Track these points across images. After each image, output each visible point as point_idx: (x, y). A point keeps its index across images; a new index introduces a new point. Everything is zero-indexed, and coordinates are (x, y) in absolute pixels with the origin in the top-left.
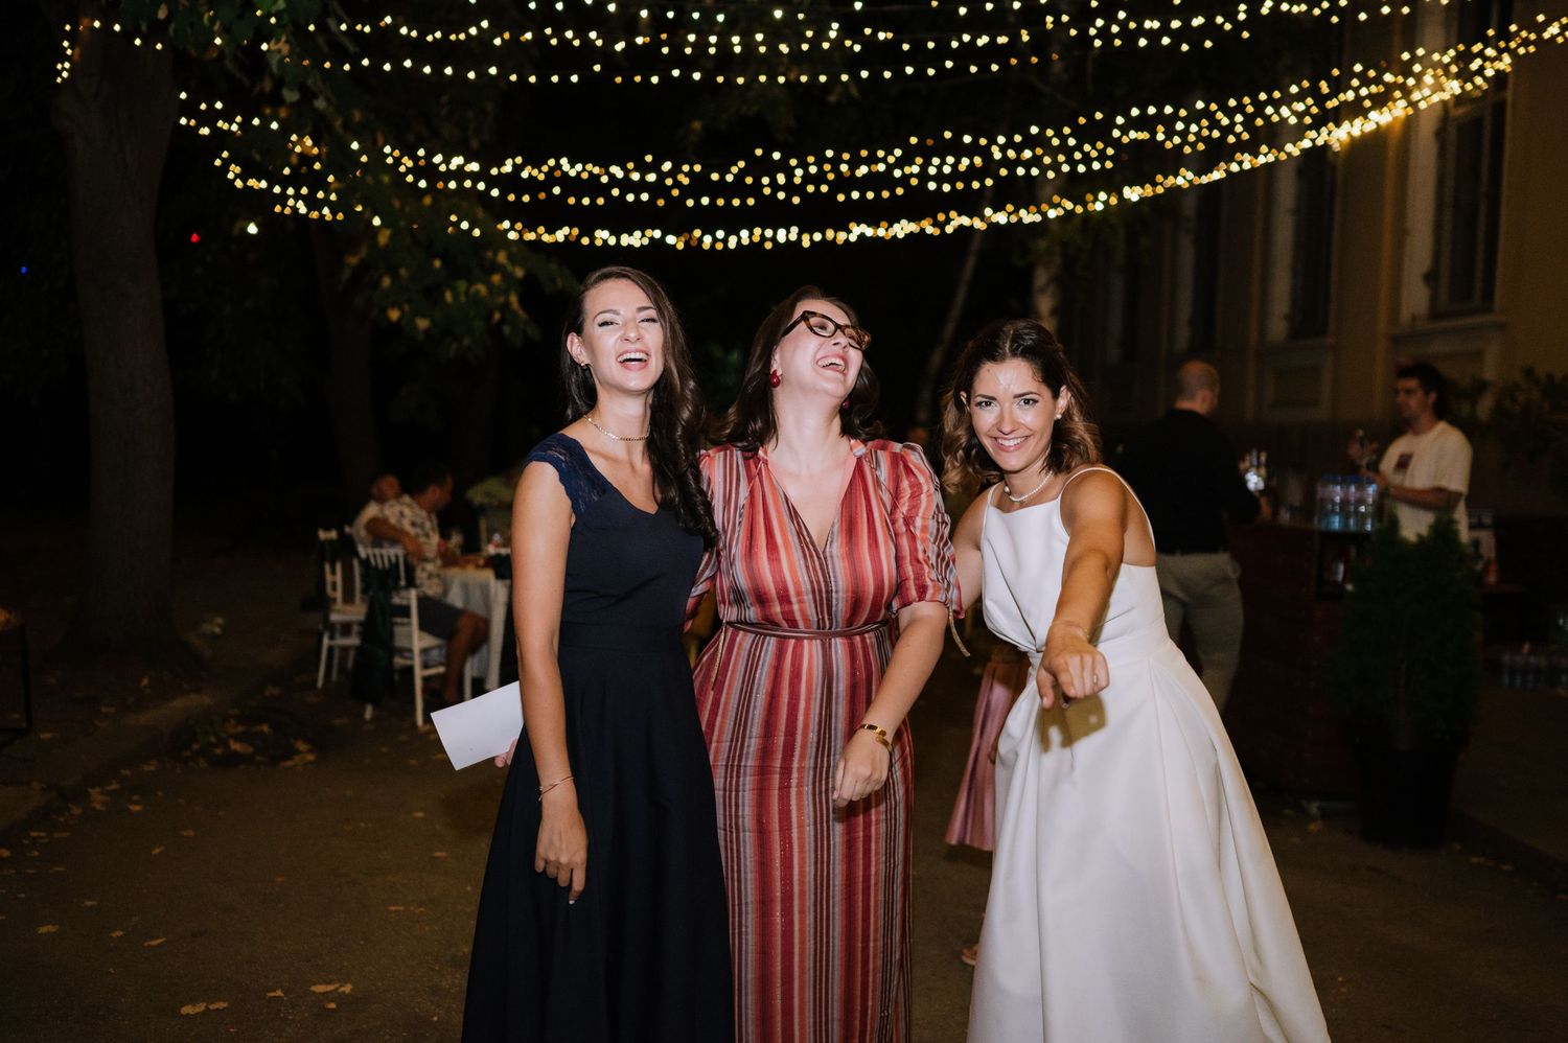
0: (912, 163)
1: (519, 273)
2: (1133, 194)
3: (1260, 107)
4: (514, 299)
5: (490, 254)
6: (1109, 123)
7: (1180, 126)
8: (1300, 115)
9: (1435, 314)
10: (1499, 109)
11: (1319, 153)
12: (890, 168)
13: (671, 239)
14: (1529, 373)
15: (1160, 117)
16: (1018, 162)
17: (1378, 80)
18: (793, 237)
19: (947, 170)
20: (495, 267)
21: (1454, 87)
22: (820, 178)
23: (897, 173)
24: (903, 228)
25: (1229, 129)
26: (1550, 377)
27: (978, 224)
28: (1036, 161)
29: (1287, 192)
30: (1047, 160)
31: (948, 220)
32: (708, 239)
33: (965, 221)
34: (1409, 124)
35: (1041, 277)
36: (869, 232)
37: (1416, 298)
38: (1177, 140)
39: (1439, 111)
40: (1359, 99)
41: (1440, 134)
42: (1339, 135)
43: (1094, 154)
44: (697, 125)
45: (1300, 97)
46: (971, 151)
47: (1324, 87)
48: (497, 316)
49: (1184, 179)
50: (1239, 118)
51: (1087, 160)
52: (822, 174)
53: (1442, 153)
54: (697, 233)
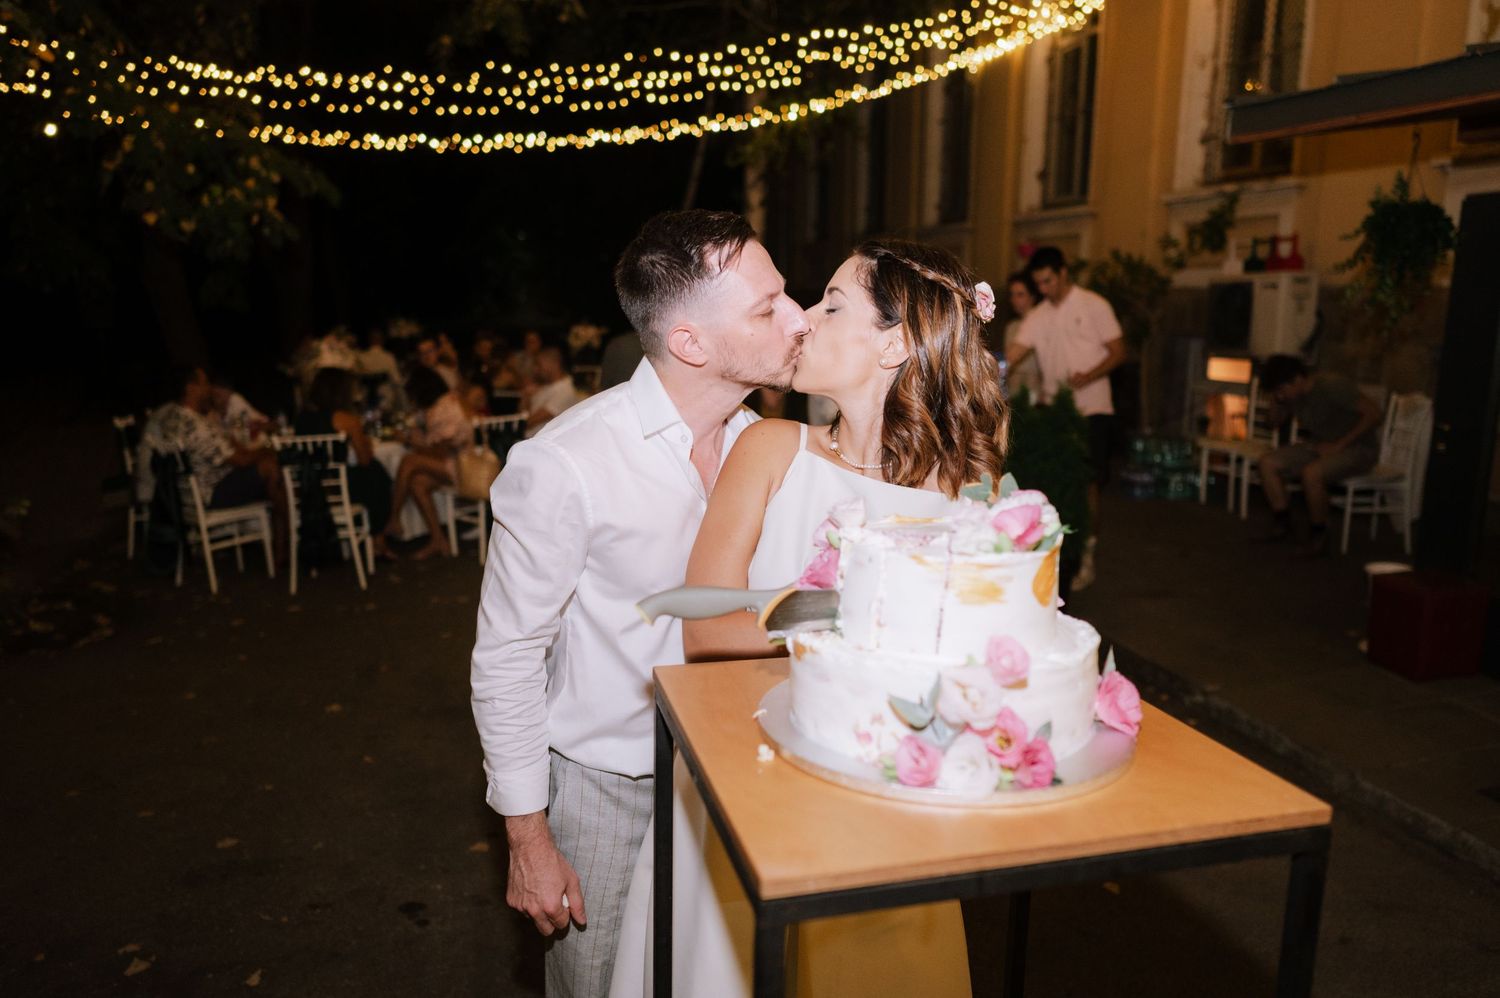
0: (630, 76)
1: (276, 178)
2: (819, 106)
3: (916, 31)
4: (272, 202)
5: (241, 161)
6: (794, 46)
7: (852, 48)
8: (948, 41)
9: (1046, 205)
10: (1093, 40)
11: (959, 75)
12: (612, 81)
13: (434, 144)
14: (1116, 254)
15: (836, 41)
16: (722, 78)
17: (1006, 13)
18: (541, 142)
19: (661, 84)
20: (247, 172)
21: (1062, 21)
22: (552, 90)
23: (618, 87)
24: (633, 135)
25: (891, 53)
26: (1130, 257)
27: (697, 132)
28: (735, 77)
29: (937, 106)
30: (745, 77)
31: (670, 128)
32: (467, 144)
33: (685, 128)
34: (1028, 50)
35: (751, 176)
36: (606, 137)
37: (1031, 193)
38: (850, 60)
39: (1048, 43)
40: (993, 28)
41: (1050, 60)
42: (975, 60)
43: (785, 72)
44: (446, 40)
45: (947, 25)
46: (681, 66)
47: (966, 17)
48: (255, 219)
49: (858, 94)
50: (900, 42)
51: (778, 76)
52: (553, 86)
53: (1051, 76)
54: (457, 138)
